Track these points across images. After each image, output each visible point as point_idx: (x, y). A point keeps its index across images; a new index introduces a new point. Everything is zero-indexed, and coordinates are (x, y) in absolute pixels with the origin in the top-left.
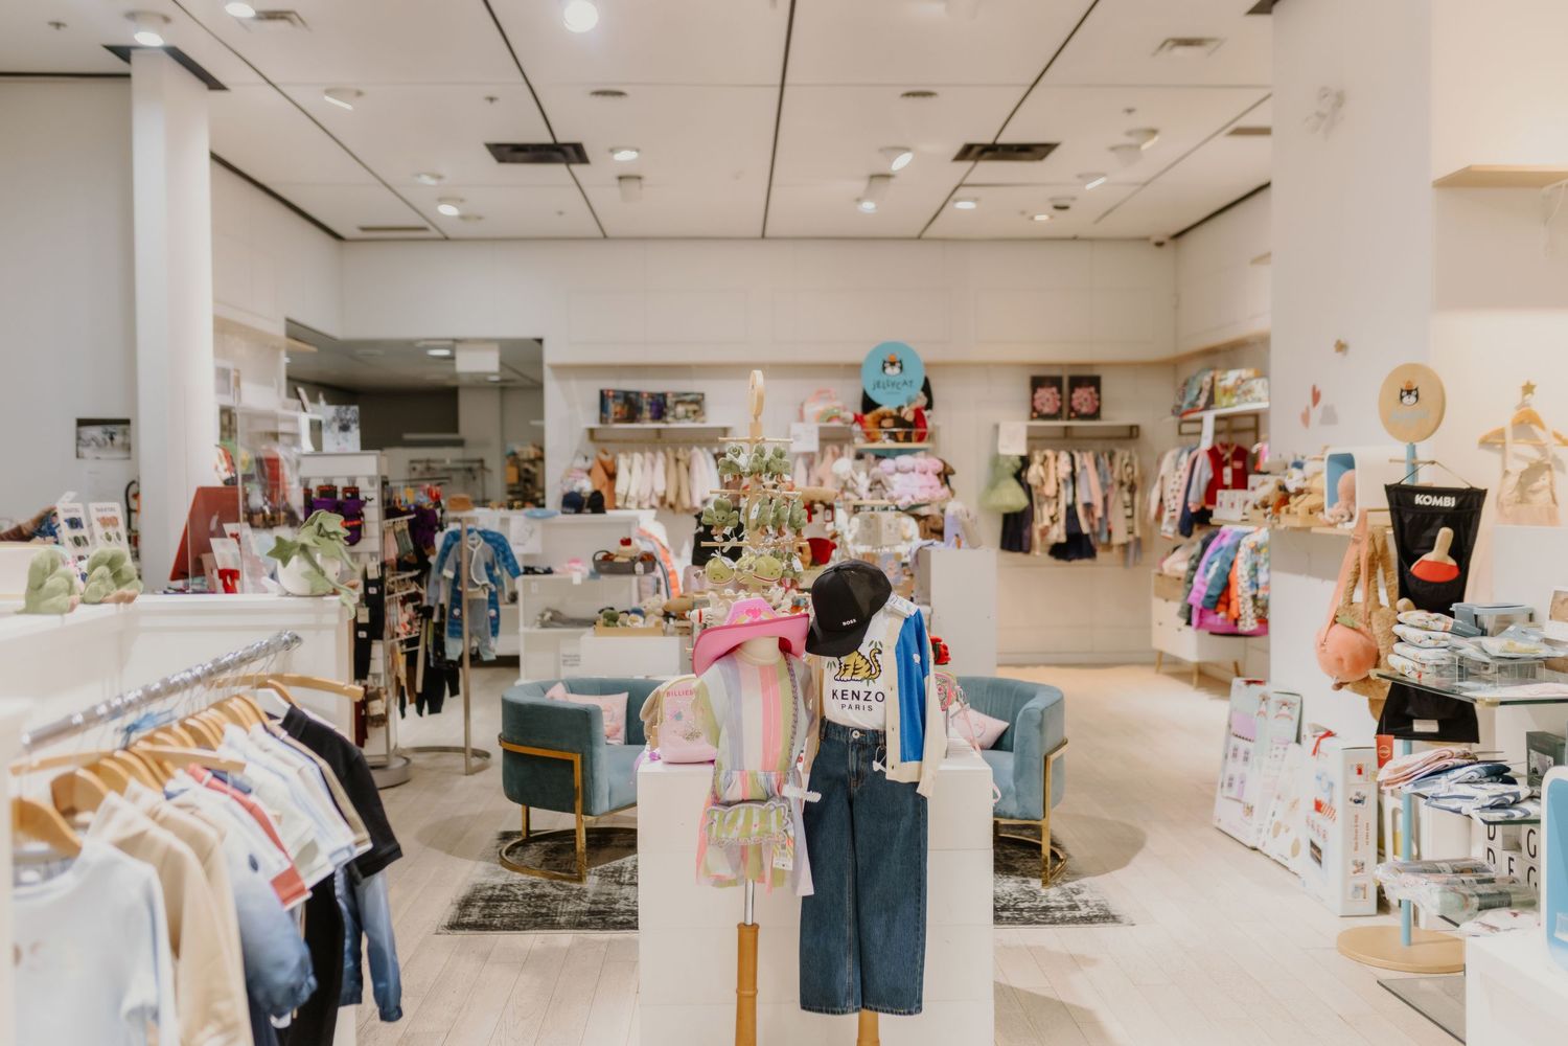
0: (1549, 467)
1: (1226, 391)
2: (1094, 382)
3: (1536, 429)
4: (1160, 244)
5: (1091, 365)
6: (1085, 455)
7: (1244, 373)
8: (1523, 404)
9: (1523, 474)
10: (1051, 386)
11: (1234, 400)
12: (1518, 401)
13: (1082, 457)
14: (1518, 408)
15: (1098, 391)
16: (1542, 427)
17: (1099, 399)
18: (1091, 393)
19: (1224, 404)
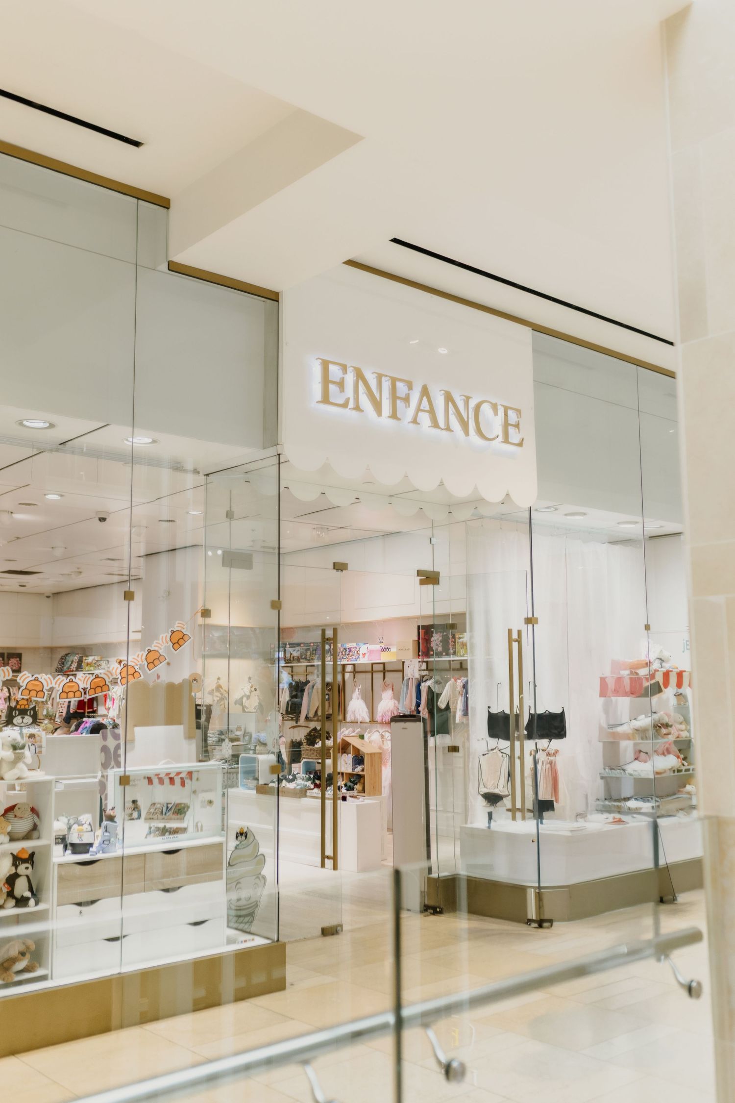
0: (224, 699)
1: (88, 664)
2: (19, 656)
3: (220, 689)
4: (48, 597)
5: (15, 648)
6: (14, 688)
7: (97, 658)
8: (218, 682)
9: (218, 701)
10: (16, 658)
11: (92, 668)
12: (216, 682)
13: (13, 689)
14: (216, 683)
15: (20, 660)
16: (222, 688)
17: (21, 664)
18: (17, 661)
19: (87, 670)
